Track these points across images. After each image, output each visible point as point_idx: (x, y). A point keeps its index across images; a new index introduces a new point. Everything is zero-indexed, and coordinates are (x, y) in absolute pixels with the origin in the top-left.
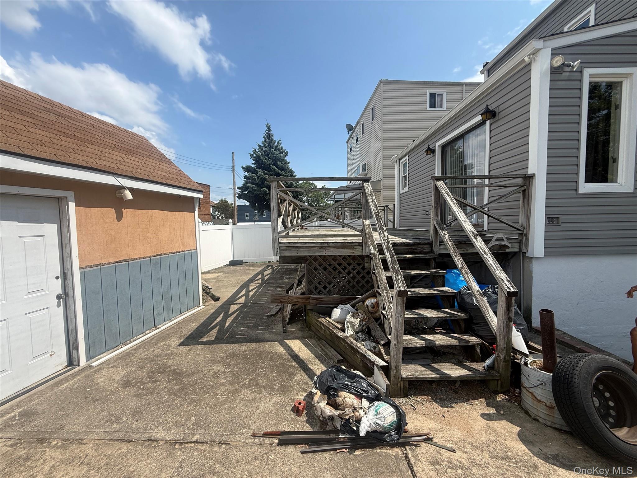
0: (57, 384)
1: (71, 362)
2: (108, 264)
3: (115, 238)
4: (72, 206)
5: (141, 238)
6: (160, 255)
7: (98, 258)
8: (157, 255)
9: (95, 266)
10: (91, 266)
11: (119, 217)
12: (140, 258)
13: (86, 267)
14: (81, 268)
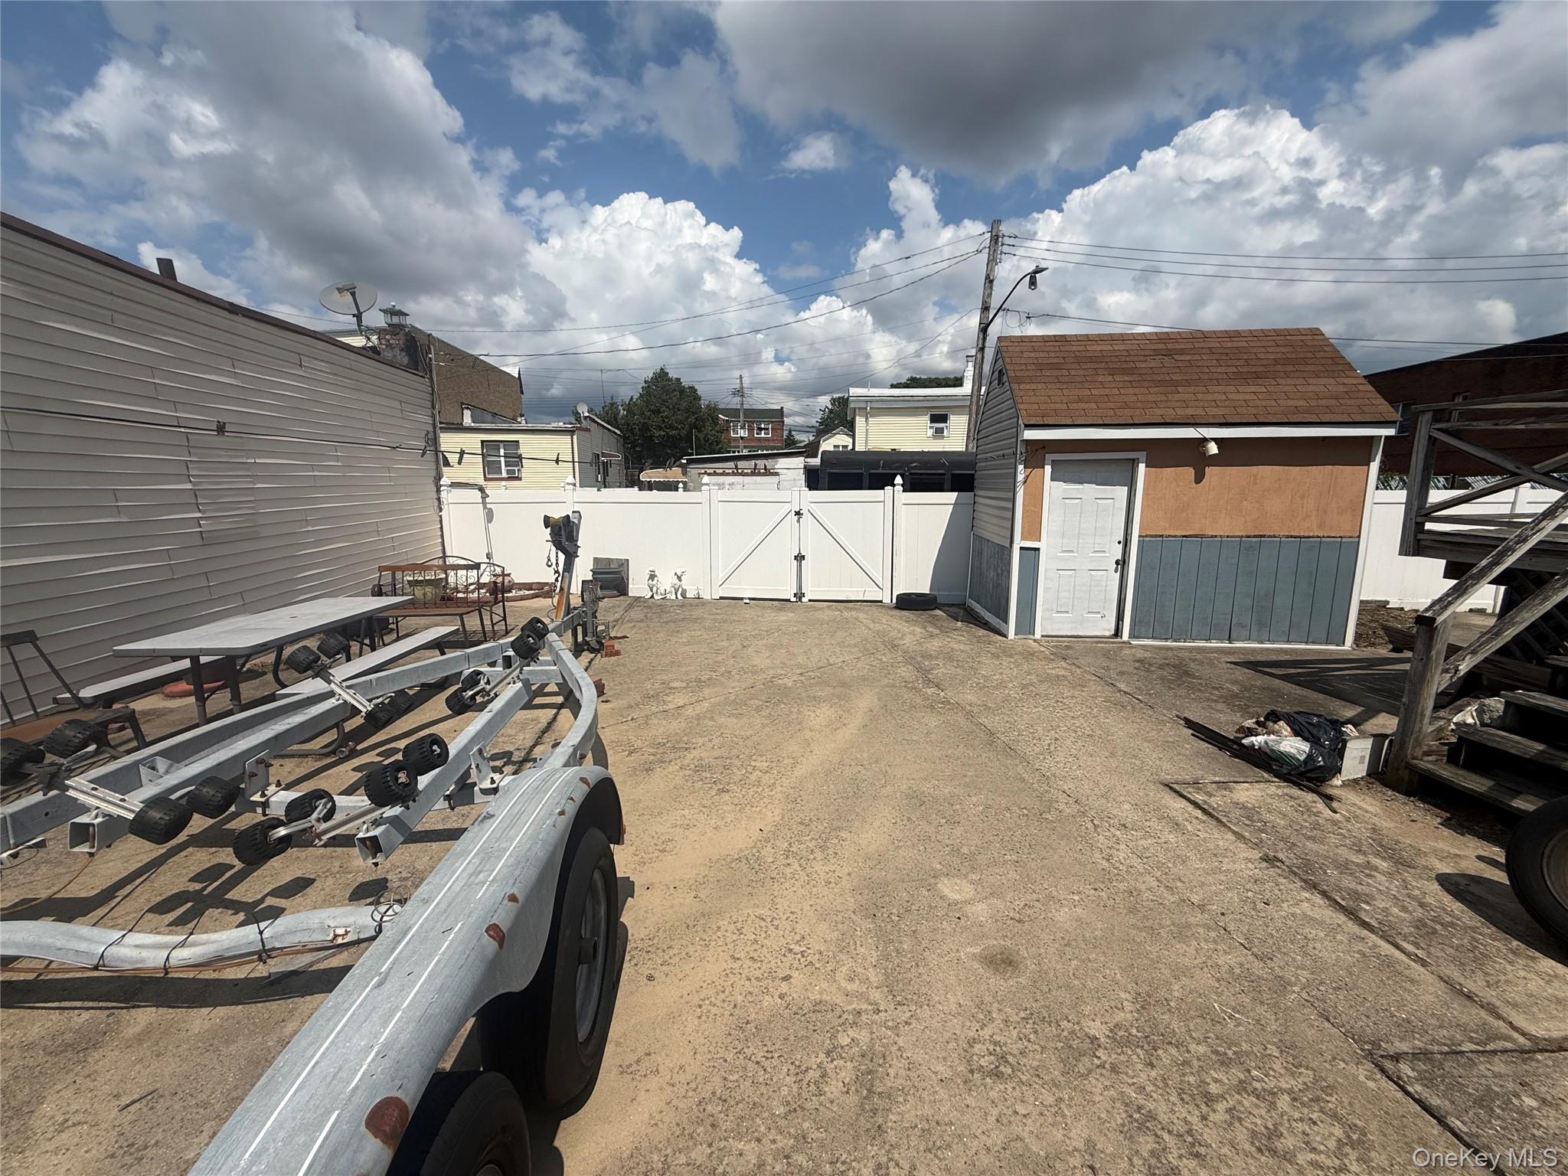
0: (1097, 642)
1: (1118, 633)
2: (1172, 536)
3: (1188, 505)
4: (1142, 467)
5: (1229, 508)
6: (1261, 536)
7: (1163, 527)
8: (1255, 536)
9: (1156, 536)
10: (1152, 536)
11: (1199, 478)
12: (1221, 536)
13: (1146, 536)
14: (1140, 536)
